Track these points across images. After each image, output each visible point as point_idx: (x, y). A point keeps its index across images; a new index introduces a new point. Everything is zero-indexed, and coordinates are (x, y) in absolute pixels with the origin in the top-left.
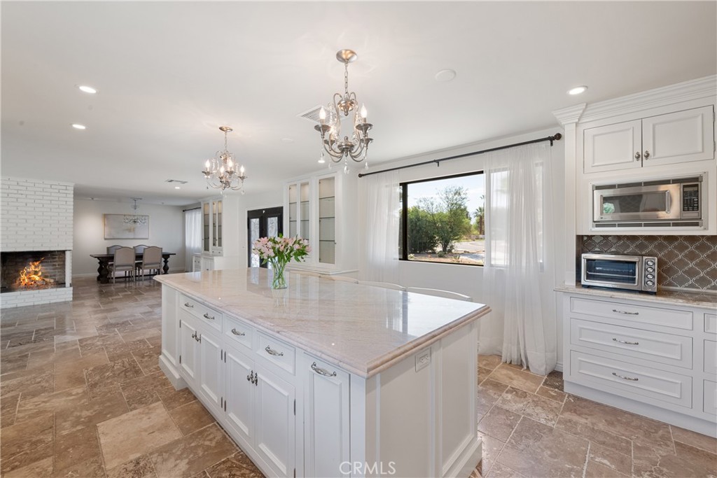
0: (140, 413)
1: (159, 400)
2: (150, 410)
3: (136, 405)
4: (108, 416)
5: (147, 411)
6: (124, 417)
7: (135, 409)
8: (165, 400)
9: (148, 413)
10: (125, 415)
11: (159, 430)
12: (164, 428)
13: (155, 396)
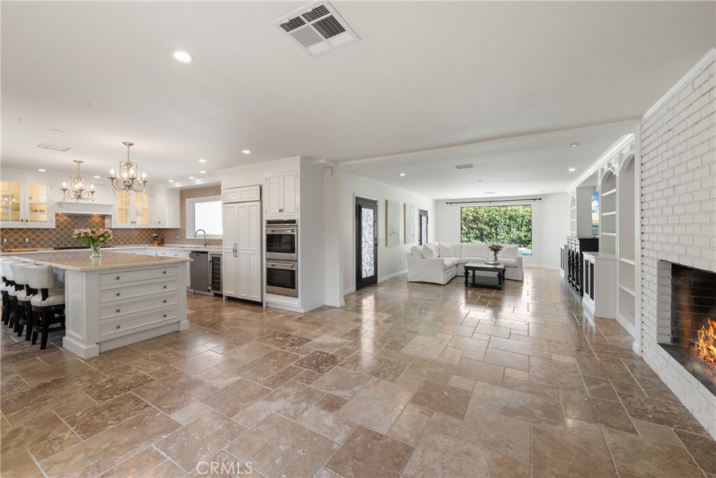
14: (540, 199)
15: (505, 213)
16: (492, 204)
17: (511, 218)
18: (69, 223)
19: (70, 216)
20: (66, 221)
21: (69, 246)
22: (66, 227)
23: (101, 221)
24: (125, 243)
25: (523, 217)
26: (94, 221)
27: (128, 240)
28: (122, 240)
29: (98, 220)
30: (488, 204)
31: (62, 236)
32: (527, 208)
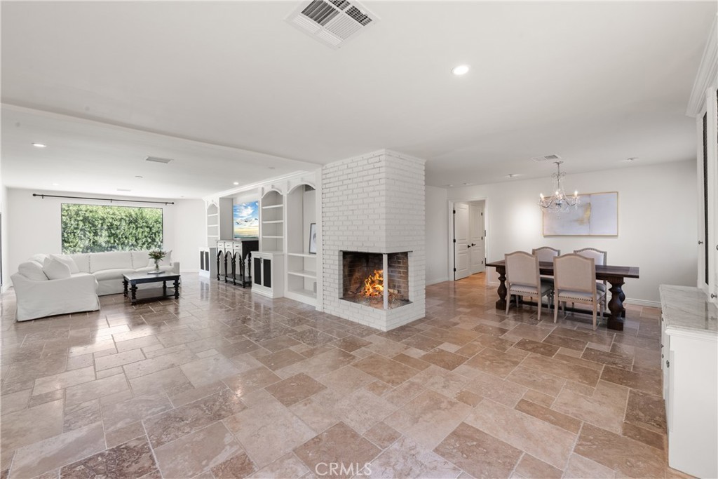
14: (173, 203)
15: (77, 214)
16: (114, 203)
17: (85, 220)
25: (103, 219)
30: (108, 203)
32: (109, 210)
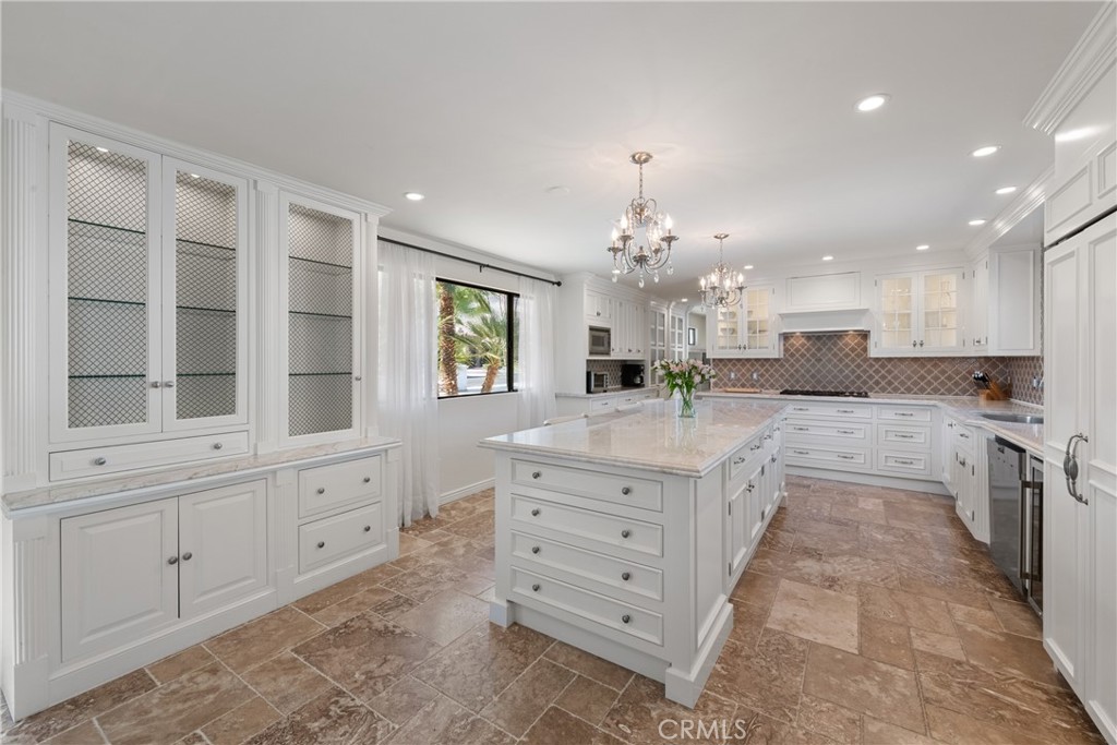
0: (800, 629)
1: (766, 629)
2: (786, 625)
3: (797, 645)
4: (839, 656)
5: (791, 626)
6: (821, 639)
7: (802, 641)
8: (760, 624)
9: (792, 622)
10: (819, 641)
11: (795, 598)
12: (789, 596)
13: (765, 640)
18: (808, 350)
19: (809, 336)
20: (803, 345)
21: (808, 388)
22: (803, 355)
23: (858, 344)
24: (909, 390)
26: (846, 345)
27: (916, 384)
28: (902, 383)
29: (852, 342)
31: (797, 371)
